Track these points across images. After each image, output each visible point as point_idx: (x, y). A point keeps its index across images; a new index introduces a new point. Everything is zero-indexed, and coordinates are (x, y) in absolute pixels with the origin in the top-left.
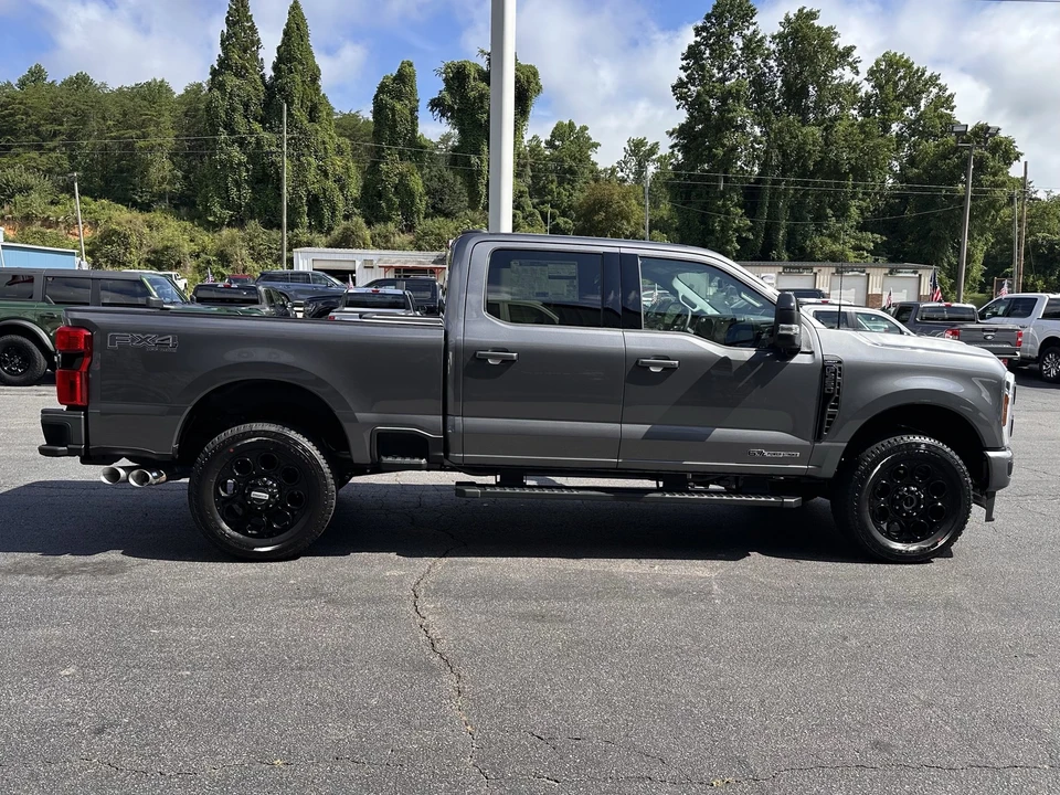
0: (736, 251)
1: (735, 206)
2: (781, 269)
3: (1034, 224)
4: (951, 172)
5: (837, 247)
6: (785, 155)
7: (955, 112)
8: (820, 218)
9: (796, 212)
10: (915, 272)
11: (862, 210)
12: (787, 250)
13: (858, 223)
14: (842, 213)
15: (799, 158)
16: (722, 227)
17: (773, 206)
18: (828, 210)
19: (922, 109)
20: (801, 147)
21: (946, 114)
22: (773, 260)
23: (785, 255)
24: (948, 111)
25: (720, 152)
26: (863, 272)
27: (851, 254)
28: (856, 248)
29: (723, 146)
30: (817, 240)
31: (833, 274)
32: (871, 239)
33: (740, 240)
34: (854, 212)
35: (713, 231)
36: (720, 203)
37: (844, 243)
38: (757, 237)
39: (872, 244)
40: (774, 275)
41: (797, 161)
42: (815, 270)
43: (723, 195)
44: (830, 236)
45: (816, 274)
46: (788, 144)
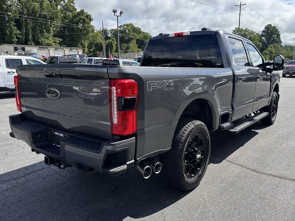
0: (16, 41)
1: (13, 26)
2: (38, 48)
3: (95, 38)
4: (77, 22)
5: (49, 42)
6: (28, 10)
7: (75, 5)
8: (42, 32)
9: (34, 29)
10: (77, 50)
11: (54, 31)
12: (33, 42)
13: (53, 35)
14: (48, 31)
15: (33, 12)
16: (10, 33)
17: (26, 27)
18: (44, 30)
19: (66, 3)
20: (34, 9)
21: (73, 6)
22: (29, 45)
23: (33, 44)
24: (73, 5)
25: (5, 7)
26: (63, 49)
27: (54, 44)
28: (55, 42)
29: (6, 5)
30: (43, 39)
31: (54, 50)
32: (58, 40)
33: (17, 38)
34: (52, 31)
35: (6, 34)
36: (8, 24)
37: (50, 41)
38: (22, 37)
39: (59, 41)
40: (36, 50)
41: (32, 13)
42: (49, 48)
43: (8, 22)
44: (46, 38)
45: (49, 50)
46: (29, 7)
